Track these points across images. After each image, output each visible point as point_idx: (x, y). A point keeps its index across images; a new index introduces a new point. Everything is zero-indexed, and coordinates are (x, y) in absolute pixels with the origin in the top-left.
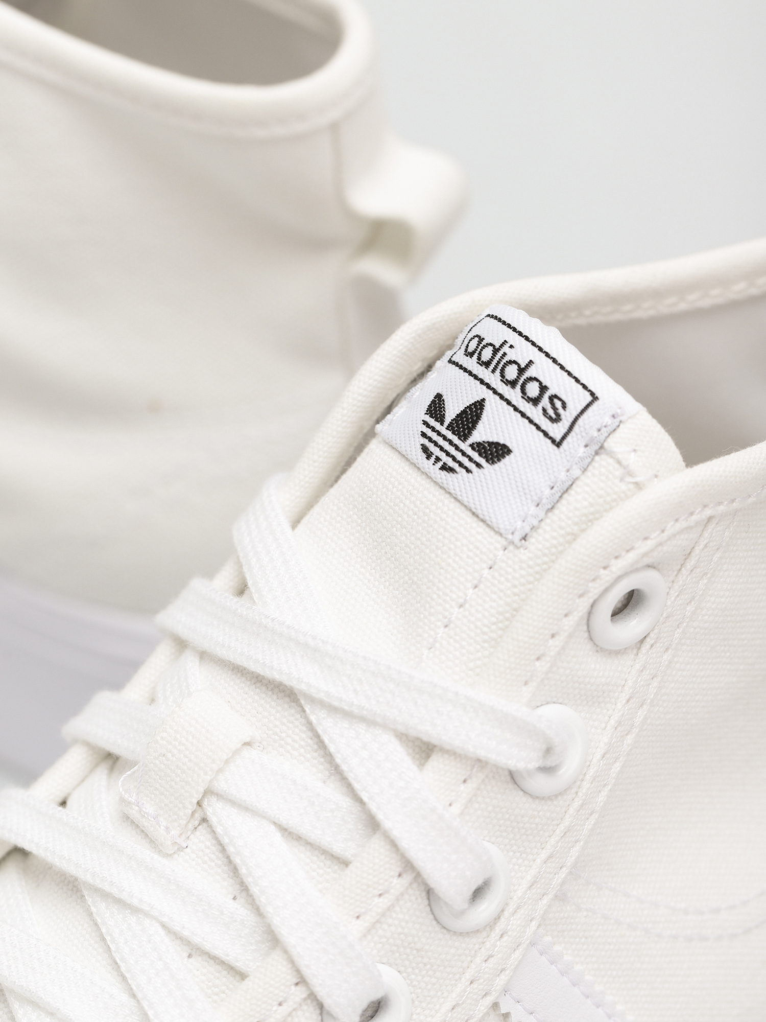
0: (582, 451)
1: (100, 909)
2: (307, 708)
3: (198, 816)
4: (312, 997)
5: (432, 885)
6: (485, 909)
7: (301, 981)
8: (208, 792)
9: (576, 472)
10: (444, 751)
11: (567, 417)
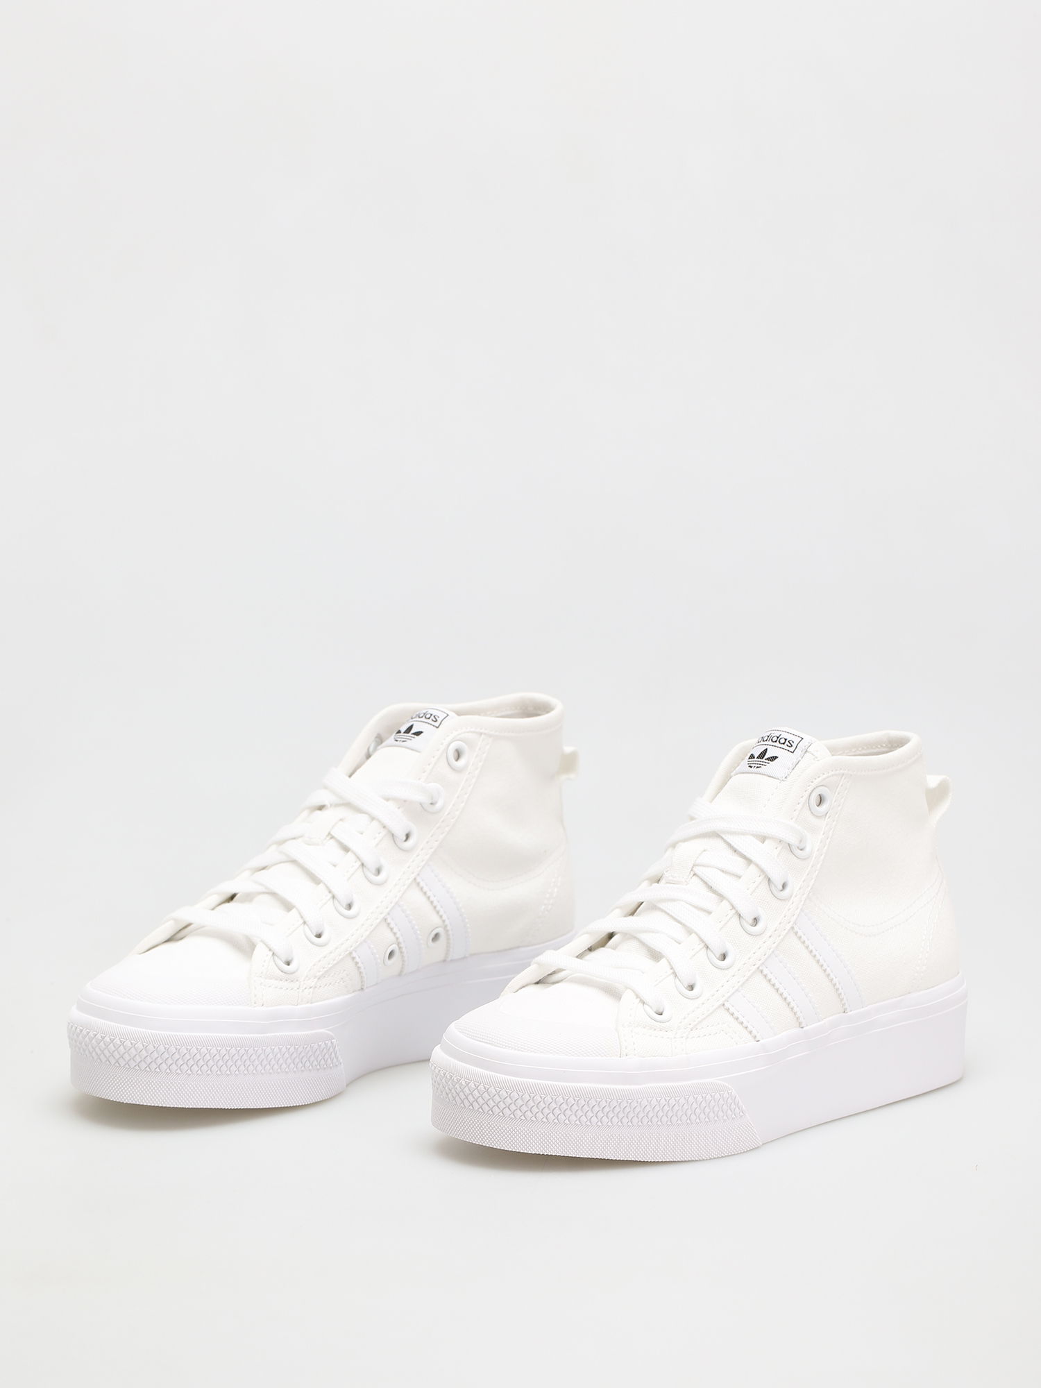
0: (800, 753)
1: (661, 906)
2: (724, 836)
3: (692, 873)
4: (737, 912)
5: (770, 877)
6: (788, 890)
7: (733, 907)
8: (694, 865)
9: (800, 758)
10: (769, 838)
11: (794, 745)
